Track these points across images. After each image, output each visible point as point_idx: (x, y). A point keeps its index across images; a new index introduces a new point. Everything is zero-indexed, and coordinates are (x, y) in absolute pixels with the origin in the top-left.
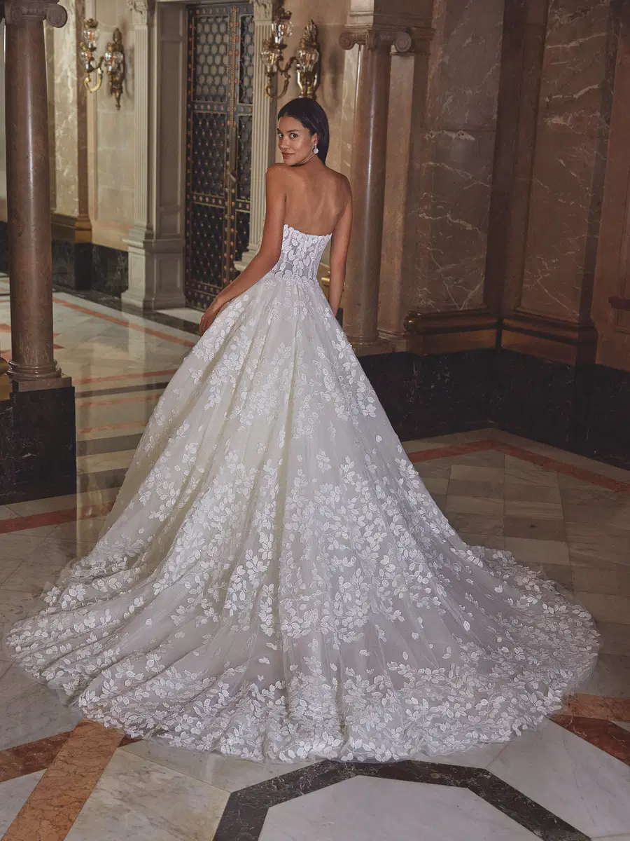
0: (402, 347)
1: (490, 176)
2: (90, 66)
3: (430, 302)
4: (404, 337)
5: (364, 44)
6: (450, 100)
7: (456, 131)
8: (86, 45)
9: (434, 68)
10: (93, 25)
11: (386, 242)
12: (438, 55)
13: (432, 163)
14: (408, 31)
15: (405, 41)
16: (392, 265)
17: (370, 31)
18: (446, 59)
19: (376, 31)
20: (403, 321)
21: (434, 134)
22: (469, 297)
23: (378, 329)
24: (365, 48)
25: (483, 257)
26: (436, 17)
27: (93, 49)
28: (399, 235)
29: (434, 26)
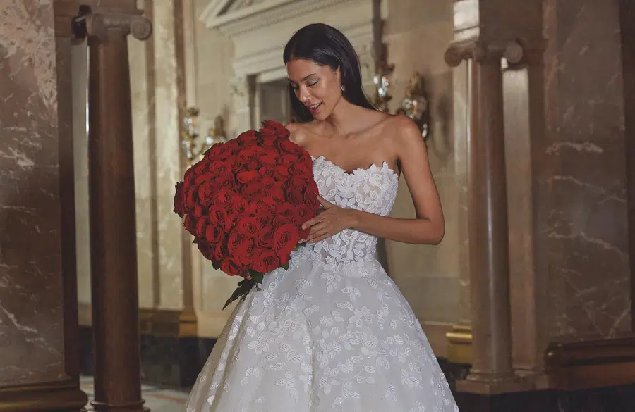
0: (543, 384)
1: (624, 191)
2: (193, 154)
3: (571, 331)
4: (546, 372)
5: (472, 57)
6: (571, 109)
7: (580, 142)
8: (188, 133)
9: (549, 77)
10: (195, 113)
11: (514, 267)
12: (553, 64)
13: (557, 177)
14: (519, 41)
15: (516, 52)
16: (524, 294)
17: (477, 43)
18: (562, 68)
19: (482, 41)
20: (542, 355)
21: (557, 146)
22: (616, 324)
23: (515, 366)
24: (473, 60)
25: (626, 278)
26: (546, 27)
27: (195, 136)
28: (528, 258)
29: (546, 36)
